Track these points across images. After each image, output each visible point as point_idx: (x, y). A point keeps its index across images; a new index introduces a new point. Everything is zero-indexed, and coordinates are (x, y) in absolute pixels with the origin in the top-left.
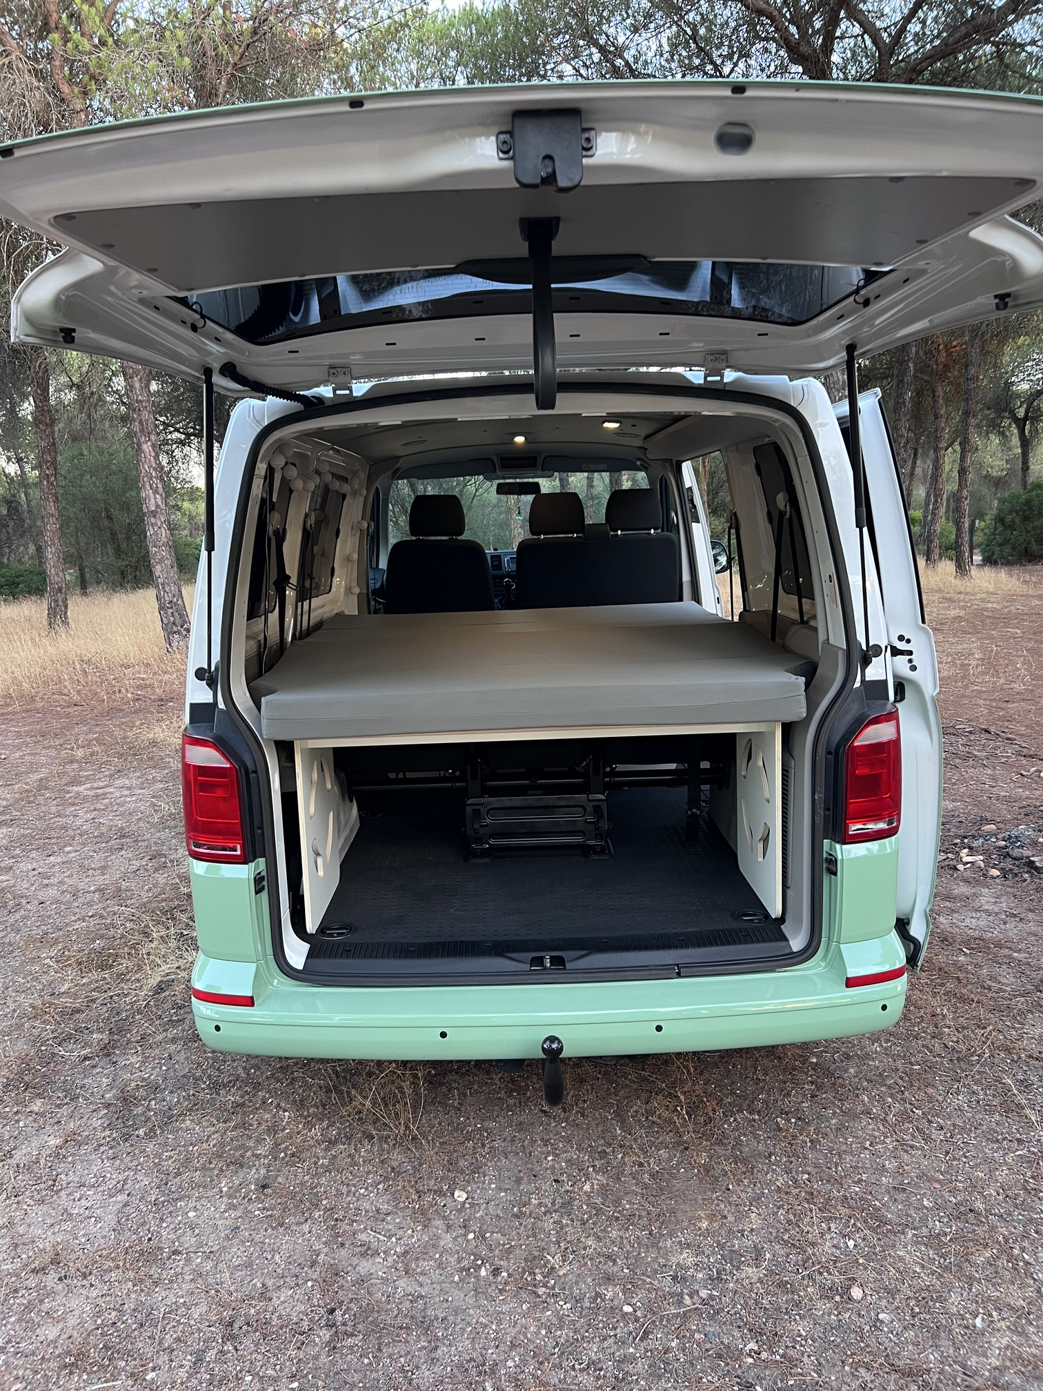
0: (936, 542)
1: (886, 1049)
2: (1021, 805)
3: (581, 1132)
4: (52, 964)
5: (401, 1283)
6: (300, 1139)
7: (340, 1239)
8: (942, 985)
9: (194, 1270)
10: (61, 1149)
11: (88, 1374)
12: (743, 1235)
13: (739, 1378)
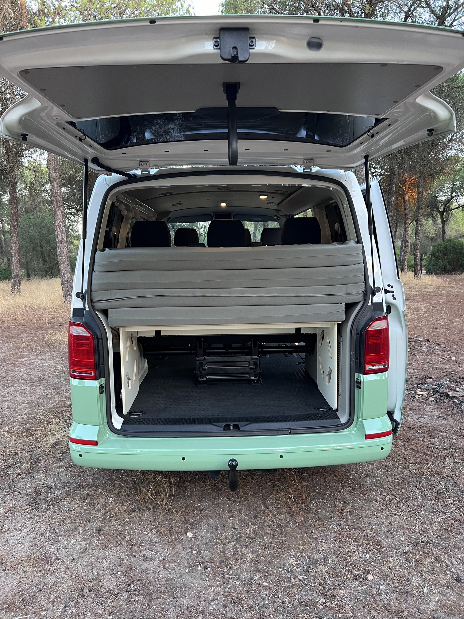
0: (406, 264)
1: (384, 473)
2: (443, 371)
3: (246, 507)
4: (6, 434)
5: (162, 573)
6: (117, 510)
7: (134, 554)
8: (409, 446)
9: (66, 567)
10: (6, 514)
11: (14, 612)
12: (319, 552)
13: (316, 614)
